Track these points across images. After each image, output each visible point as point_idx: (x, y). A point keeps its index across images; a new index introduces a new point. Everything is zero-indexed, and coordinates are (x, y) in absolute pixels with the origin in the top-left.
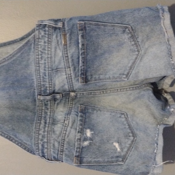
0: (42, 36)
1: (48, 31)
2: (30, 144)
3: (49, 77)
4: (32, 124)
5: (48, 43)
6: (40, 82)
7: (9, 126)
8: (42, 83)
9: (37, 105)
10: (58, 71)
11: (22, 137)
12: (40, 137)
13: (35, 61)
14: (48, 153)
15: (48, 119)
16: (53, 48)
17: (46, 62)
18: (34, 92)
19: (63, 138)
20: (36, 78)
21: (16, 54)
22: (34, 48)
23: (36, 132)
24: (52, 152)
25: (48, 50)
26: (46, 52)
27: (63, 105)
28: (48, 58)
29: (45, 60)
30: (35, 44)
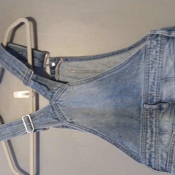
0: (154, 46)
1: (161, 41)
2: (137, 152)
3: (157, 87)
4: (138, 132)
5: (160, 53)
6: (148, 91)
7: (117, 133)
8: (149, 92)
9: (142, 113)
10: (167, 80)
11: (128, 145)
12: (148, 146)
13: (146, 70)
14: (156, 163)
15: (155, 129)
16: (165, 58)
17: (157, 71)
18: (140, 101)
19: (171, 149)
20: (144, 87)
21: (127, 63)
22: (145, 57)
23: (143, 141)
24: (159, 162)
25: (160, 60)
26: (158, 61)
27: (168, 114)
28: (159, 67)
29: (155, 70)
30: (146, 53)
